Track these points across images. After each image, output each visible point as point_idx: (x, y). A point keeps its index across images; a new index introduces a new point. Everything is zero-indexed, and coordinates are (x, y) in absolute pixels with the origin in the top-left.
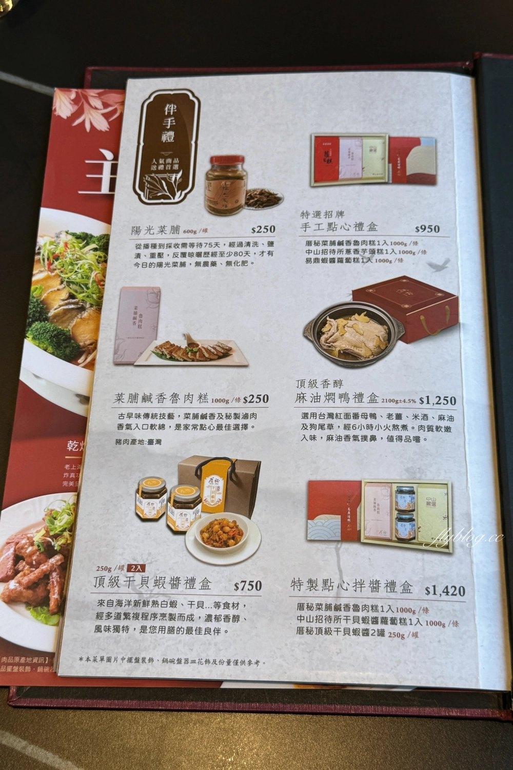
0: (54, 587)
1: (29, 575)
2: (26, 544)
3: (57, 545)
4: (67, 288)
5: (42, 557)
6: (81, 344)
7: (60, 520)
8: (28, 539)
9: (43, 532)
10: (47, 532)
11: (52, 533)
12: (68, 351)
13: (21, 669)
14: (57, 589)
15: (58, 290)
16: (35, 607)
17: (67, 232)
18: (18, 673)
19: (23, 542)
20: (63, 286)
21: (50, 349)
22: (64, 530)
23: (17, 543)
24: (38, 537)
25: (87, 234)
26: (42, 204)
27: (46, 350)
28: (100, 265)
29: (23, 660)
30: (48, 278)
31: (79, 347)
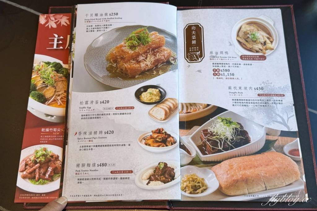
0: (37, 173)
1: (30, 170)
2: (28, 161)
3: (38, 161)
4: (43, 80)
5: (34, 164)
6: (47, 98)
7: (39, 153)
8: (29, 159)
9: (34, 157)
10: (35, 157)
11: (36, 157)
12: (42, 100)
13: (27, 198)
14: (38, 174)
15: (40, 81)
16: (31, 179)
17: (43, 62)
18: (26, 199)
19: (28, 160)
20: (41, 79)
21: (37, 100)
22: (40, 156)
23: (26, 160)
24: (32, 158)
25: (49, 62)
26: (35, 53)
27: (35, 100)
28: (53, 72)
29: (28, 195)
30: (37, 77)
31: (46, 98)
